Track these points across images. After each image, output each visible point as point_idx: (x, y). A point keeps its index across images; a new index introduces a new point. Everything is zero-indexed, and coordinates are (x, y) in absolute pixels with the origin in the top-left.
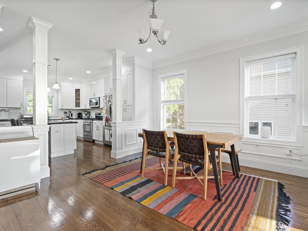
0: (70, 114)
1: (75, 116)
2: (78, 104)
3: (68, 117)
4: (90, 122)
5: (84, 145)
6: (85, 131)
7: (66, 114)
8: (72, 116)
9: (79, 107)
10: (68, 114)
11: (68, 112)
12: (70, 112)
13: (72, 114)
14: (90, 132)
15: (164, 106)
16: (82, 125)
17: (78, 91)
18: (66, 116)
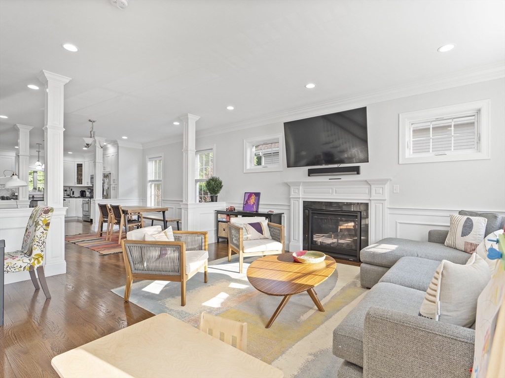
0: (72, 192)
1: (77, 194)
2: (80, 181)
3: (68, 195)
4: (88, 201)
5: (84, 226)
6: (84, 210)
7: (65, 192)
8: (73, 194)
9: (82, 184)
10: (68, 192)
11: (68, 190)
12: (72, 190)
13: (73, 192)
14: (88, 211)
15: (151, 185)
16: (82, 204)
17: (80, 166)
18: (66, 195)
